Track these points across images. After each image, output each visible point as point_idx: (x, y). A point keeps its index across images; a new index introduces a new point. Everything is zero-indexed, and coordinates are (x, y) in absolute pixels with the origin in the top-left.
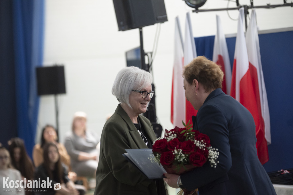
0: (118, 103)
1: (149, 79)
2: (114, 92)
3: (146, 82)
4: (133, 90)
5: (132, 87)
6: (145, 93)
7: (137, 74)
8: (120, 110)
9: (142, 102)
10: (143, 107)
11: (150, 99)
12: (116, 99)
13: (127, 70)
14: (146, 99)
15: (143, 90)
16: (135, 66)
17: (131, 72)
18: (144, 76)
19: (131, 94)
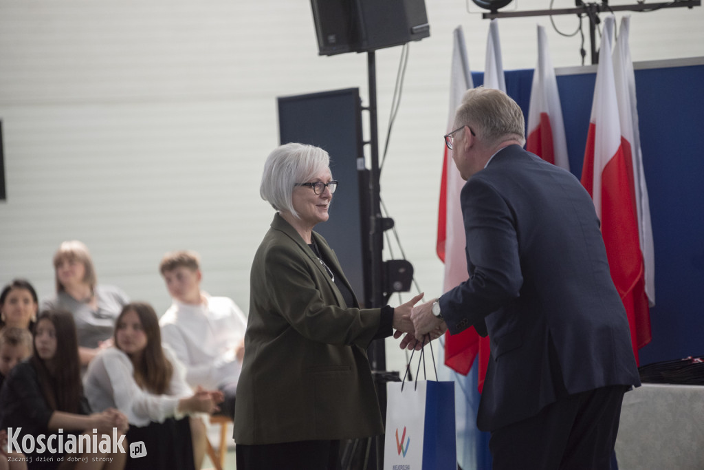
0: (272, 212)
1: (322, 159)
2: (264, 193)
3: (318, 165)
4: (296, 185)
5: (293, 178)
6: (320, 186)
7: (299, 155)
8: (281, 224)
9: (319, 204)
10: (320, 212)
11: (331, 195)
12: (271, 206)
13: (281, 151)
14: (324, 196)
15: (314, 181)
16: (294, 142)
17: (288, 154)
18: (311, 155)
19: (294, 192)
